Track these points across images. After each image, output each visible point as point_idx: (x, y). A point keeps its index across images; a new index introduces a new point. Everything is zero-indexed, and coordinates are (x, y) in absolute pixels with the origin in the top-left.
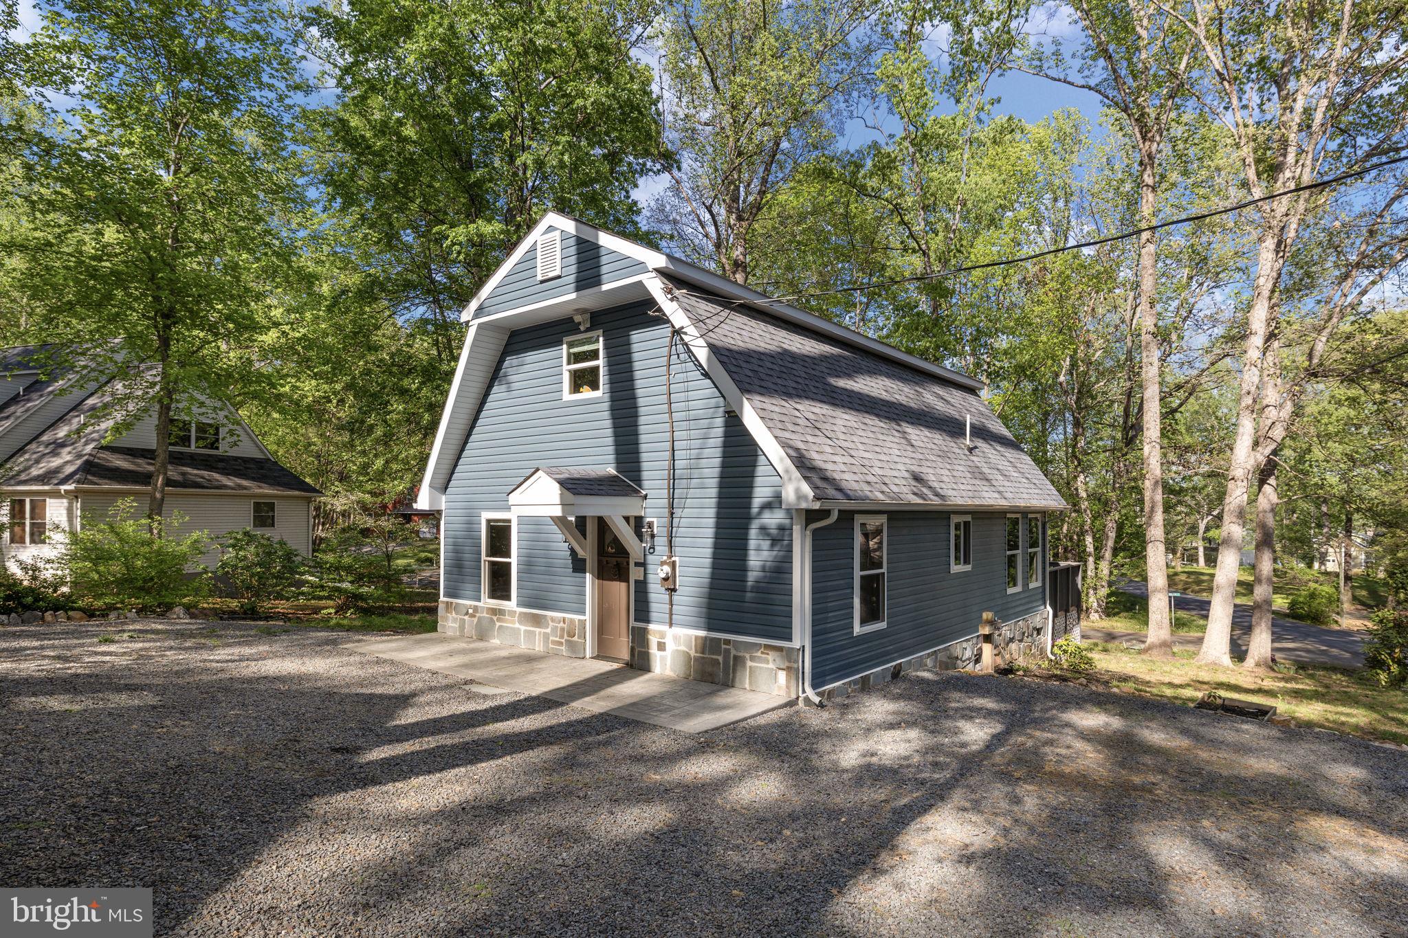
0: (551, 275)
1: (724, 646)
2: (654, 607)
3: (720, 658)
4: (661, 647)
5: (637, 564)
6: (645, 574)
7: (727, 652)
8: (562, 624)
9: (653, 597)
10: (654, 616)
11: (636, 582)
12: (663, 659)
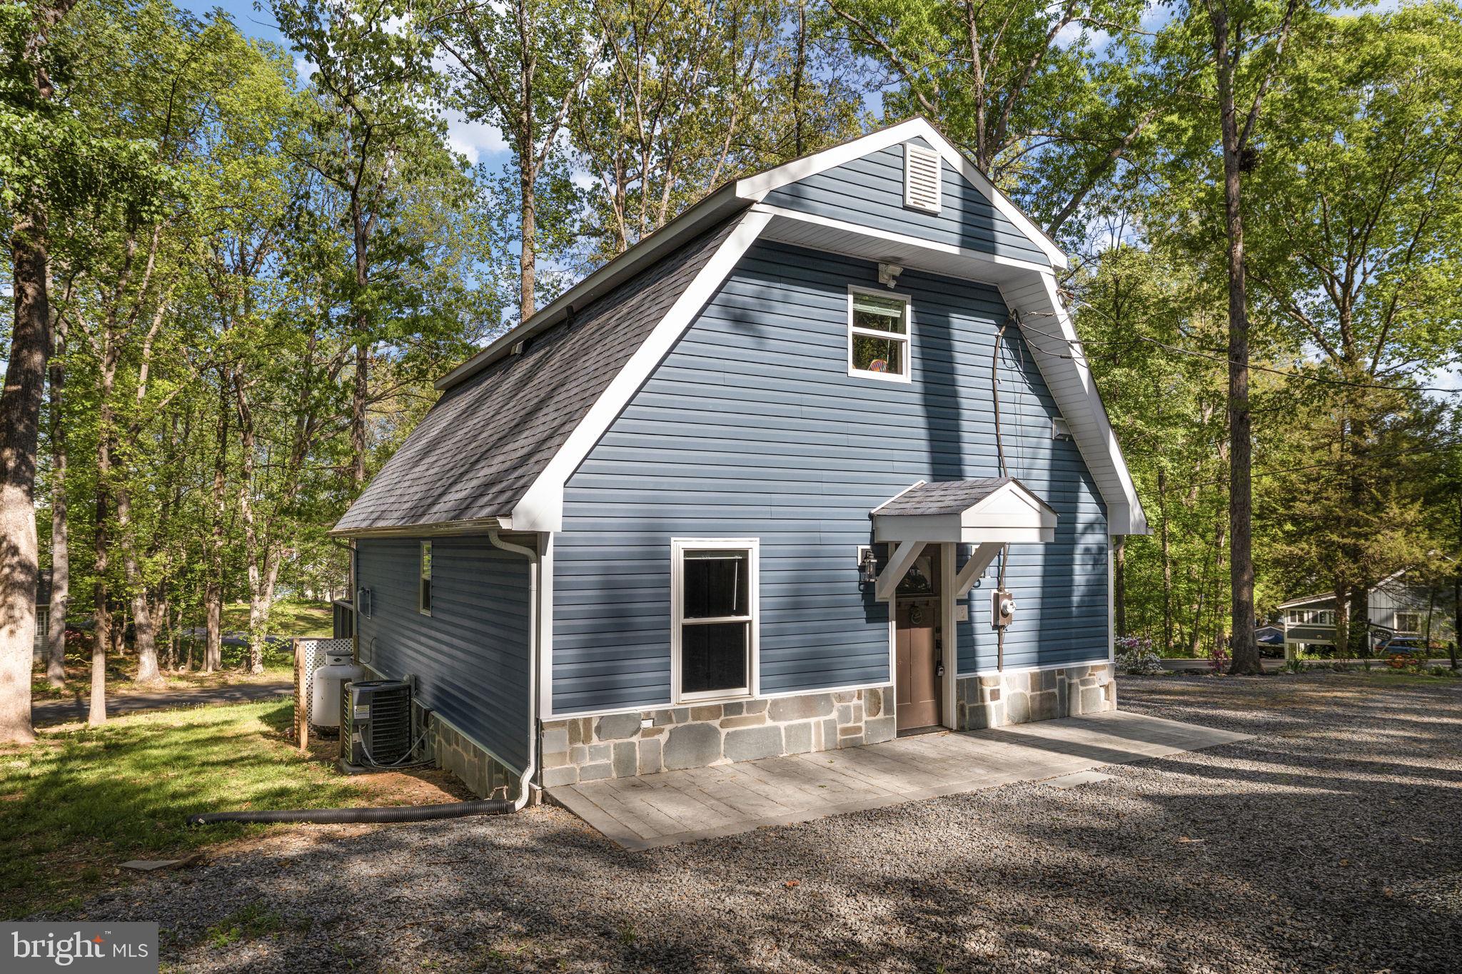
0: (929, 207)
1: (1058, 677)
2: (981, 650)
3: (1056, 691)
4: (995, 695)
5: (960, 602)
6: (970, 611)
7: (1062, 681)
8: (855, 701)
9: (980, 638)
10: (981, 660)
11: (959, 623)
12: (999, 708)
